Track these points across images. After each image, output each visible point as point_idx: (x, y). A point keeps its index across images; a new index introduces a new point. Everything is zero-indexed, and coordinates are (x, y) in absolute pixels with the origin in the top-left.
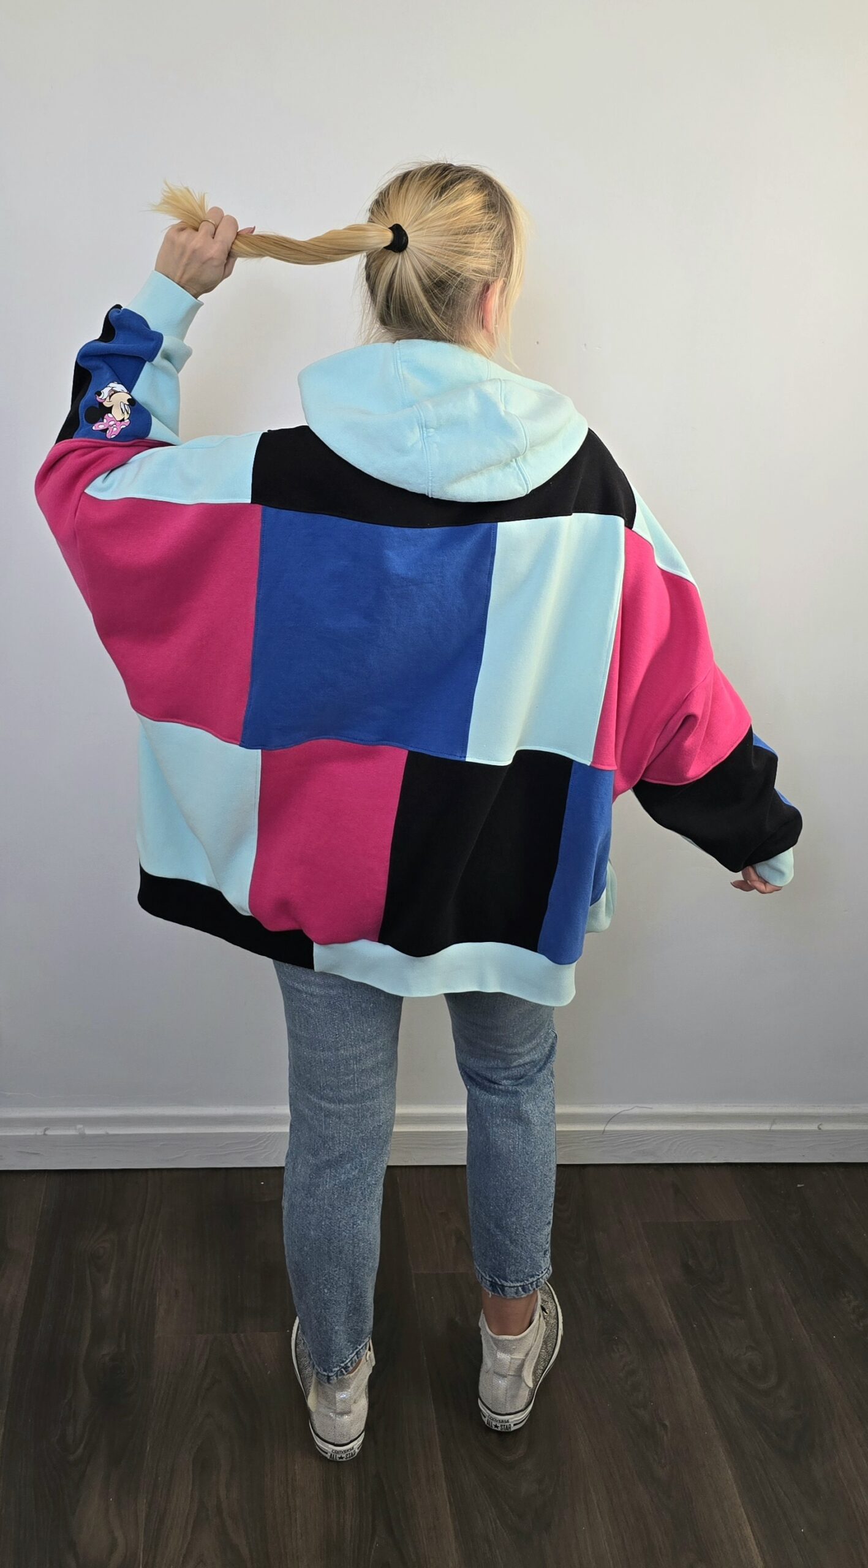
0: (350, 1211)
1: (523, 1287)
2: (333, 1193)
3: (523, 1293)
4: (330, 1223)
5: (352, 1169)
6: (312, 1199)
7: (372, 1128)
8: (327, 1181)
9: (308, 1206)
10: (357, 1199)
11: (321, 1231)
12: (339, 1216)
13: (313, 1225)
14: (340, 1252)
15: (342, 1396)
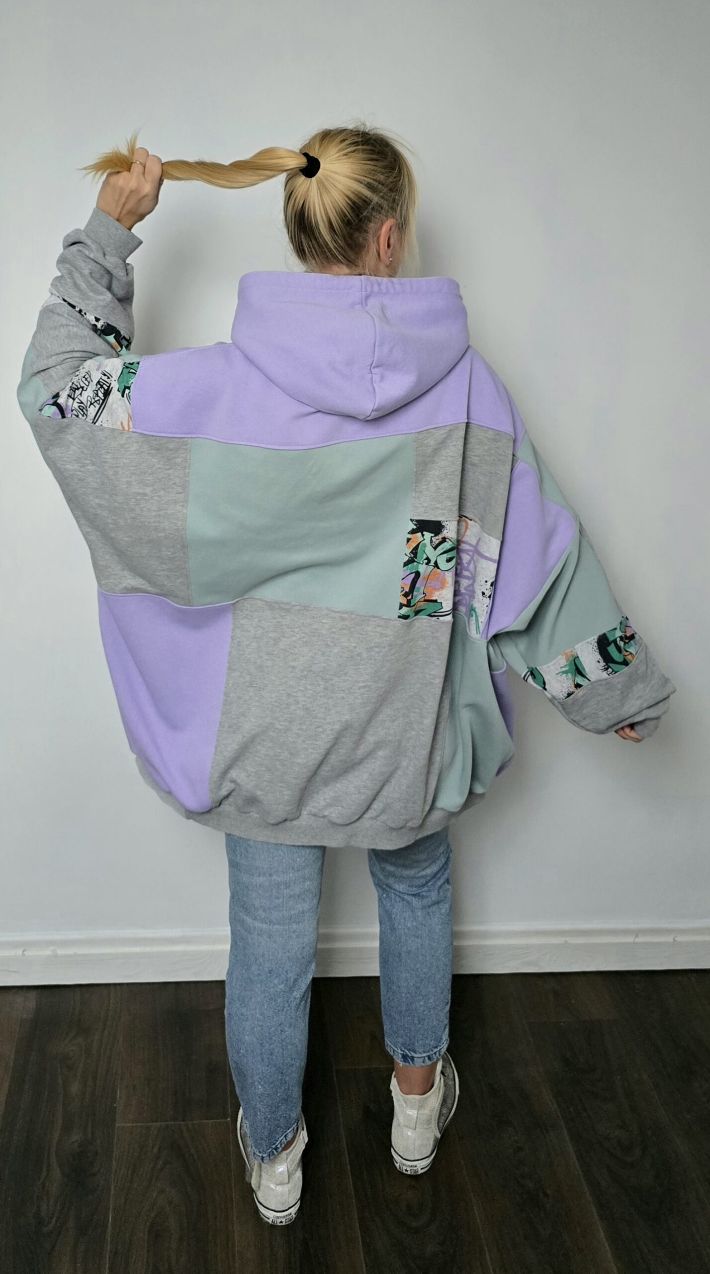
0: (278, 1020)
1: (429, 1058)
2: (263, 1005)
3: (428, 1061)
4: (262, 1029)
5: (280, 984)
6: (246, 1009)
7: (297, 948)
8: (258, 994)
9: (242, 1014)
10: (285, 1010)
11: (254, 1036)
12: (269, 1024)
13: (247, 1031)
14: (271, 1054)
15: (280, 1170)
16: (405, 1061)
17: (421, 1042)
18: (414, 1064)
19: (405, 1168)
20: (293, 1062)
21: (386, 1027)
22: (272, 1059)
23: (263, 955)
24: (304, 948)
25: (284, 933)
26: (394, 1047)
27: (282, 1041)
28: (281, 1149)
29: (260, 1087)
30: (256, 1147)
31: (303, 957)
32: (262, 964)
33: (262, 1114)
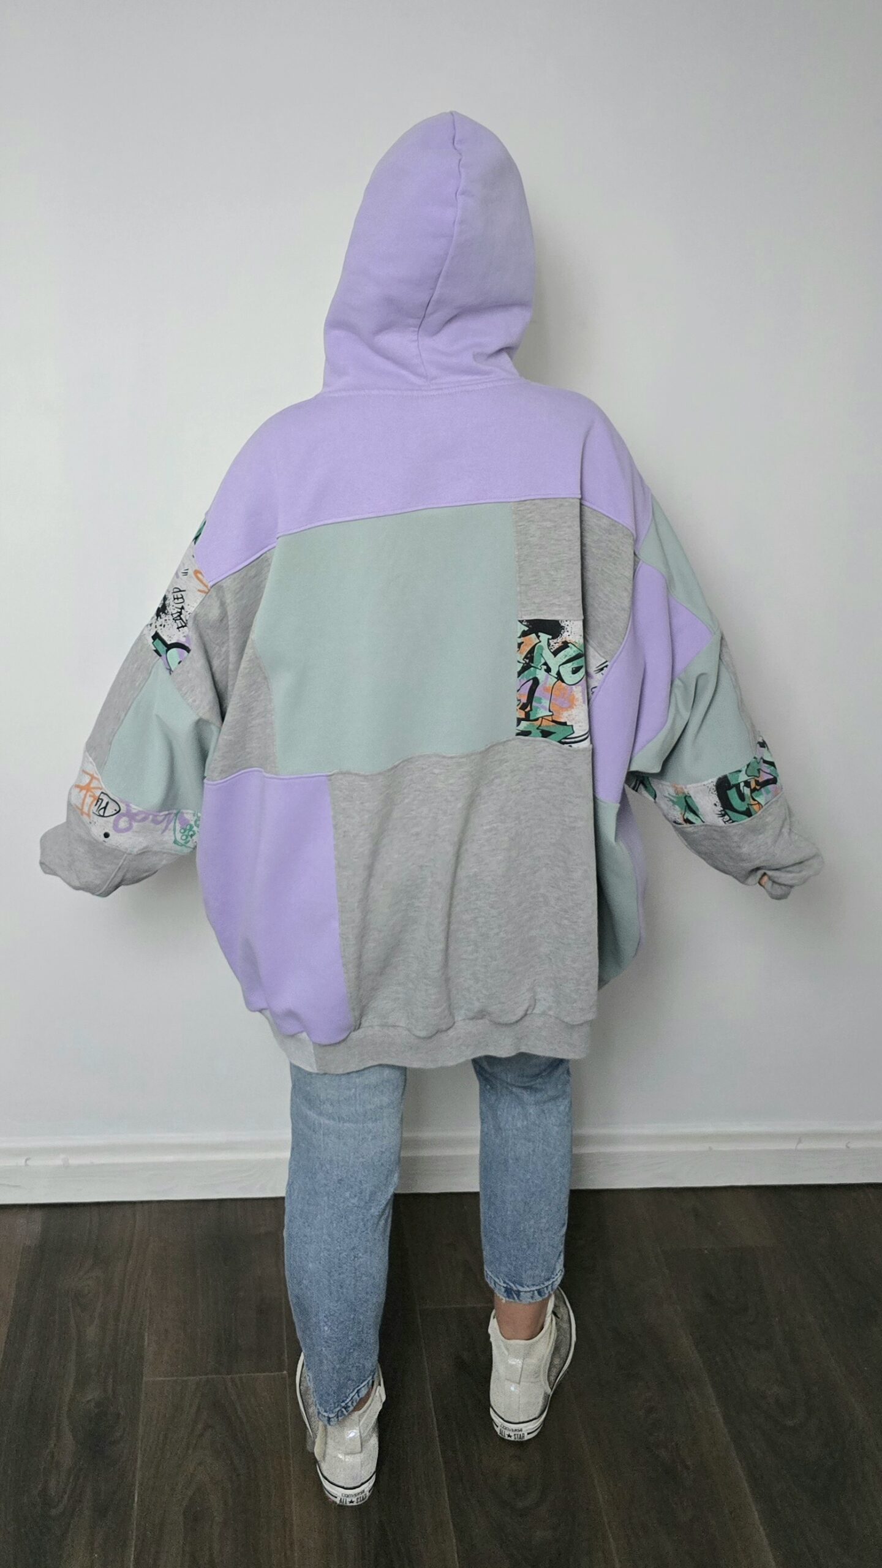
3: (537, 1297)
9: (305, 1236)
13: (311, 1257)
15: (351, 1435)
16: (509, 1297)
17: (529, 1272)
18: (518, 1299)
19: (507, 1433)
20: (368, 1297)
21: (487, 1253)
22: (342, 1293)
23: (331, 1161)
24: (382, 1153)
25: (357, 1133)
26: (495, 1278)
27: (356, 1269)
28: (351, 1408)
29: (326, 1328)
30: (321, 1405)
31: (382, 1164)
32: (329, 1171)
33: (329, 1362)
